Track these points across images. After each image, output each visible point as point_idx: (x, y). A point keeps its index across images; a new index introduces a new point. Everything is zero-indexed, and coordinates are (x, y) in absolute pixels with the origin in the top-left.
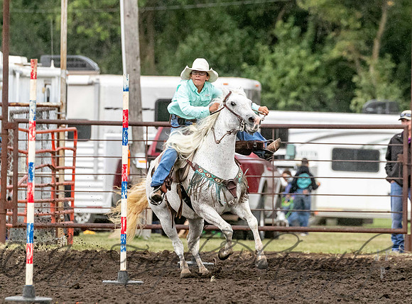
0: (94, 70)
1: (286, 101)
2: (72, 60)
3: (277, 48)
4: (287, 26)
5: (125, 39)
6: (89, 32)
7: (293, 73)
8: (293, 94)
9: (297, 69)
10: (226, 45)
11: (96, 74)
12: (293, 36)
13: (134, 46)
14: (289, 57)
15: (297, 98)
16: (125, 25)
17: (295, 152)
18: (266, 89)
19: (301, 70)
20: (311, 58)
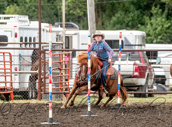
0: (77, 28)
1: (157, 40)
2: (68, 24)
3: (152, 18)
4: (157, 9)
5: (89, 15)
6: (75, 13)
7: (159, 28)
8: (160, 37)
9: (161, 26)
10: (132, 17)
11: (78, 30)
12: (159, 13)
13: (93, 18)
14: (158, 21)
15: (161, 39)
16: (89, 10)
17: (160, 61)
18: (148, 35)
19: (162, 27)
20: (167, 22)
